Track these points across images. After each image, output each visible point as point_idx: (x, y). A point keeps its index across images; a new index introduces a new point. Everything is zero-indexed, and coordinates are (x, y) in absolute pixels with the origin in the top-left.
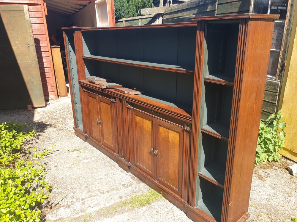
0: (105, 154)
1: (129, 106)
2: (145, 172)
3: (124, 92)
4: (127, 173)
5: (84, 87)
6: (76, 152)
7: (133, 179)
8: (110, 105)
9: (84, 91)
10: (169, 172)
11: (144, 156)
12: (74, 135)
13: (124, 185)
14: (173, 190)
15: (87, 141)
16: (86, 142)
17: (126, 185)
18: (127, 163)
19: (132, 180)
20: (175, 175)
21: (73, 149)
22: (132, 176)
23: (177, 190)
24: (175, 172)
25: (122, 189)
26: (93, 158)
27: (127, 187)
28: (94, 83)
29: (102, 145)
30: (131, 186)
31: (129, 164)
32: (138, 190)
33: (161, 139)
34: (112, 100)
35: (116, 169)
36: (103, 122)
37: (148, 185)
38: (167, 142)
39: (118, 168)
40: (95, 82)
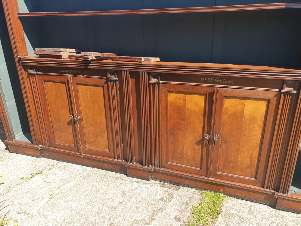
0: (89, 166)
1: (153, 80)
2: (187, 171)
3: (141, 59)
4: (148, 182)
5: (32, 68)
6: (38, 178)
7: (164, 187)
8: (103, 87)
9: (30, 75)
10: (239, 159)
11: (185, 149)
12: (7, 153)
13: (162, 199)
14: (245, 182)
15: (43, 156)
16: (41, 158)
17: (165, 199)
18: (146, 167)
19: (165, 189)
20: (251, 161)
21: (28, 175)
22: (160, 183)
23: (254, 179)
24: (251, 157)
25: (165, 206)
26: (77, 178)
27: (170, 202)
28: (60, 57)
29: (84, 154)
30: (172, 197)
31: (150, 168)
32: (188, 199)
33: (225, 117)
34: (110, 77)
35: (128, 182)
36: (84, 117)
37: (191, 187)
38: (239, 119)
39: (129, 180)
40: (61, 54)
